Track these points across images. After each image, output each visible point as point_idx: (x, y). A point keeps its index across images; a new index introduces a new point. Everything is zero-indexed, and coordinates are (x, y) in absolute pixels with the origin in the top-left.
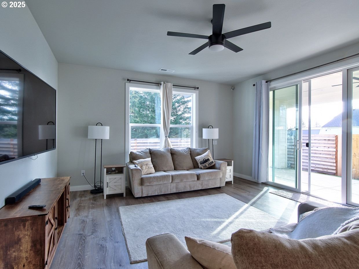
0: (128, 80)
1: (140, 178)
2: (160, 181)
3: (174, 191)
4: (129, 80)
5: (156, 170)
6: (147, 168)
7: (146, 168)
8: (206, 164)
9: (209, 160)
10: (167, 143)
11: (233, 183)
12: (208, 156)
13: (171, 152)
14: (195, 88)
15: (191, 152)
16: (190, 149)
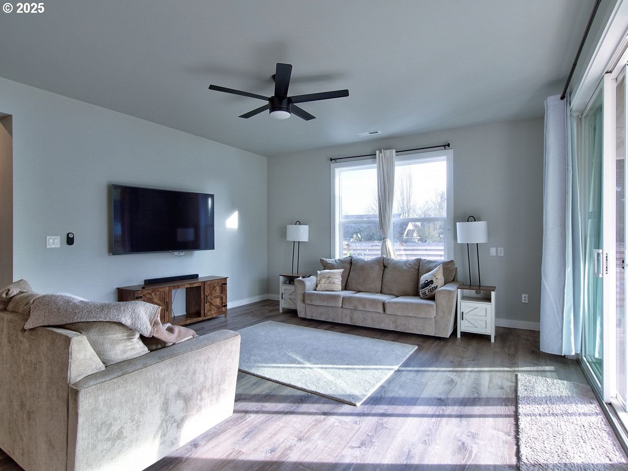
0: (331, 160)
1: (303, 292)
2: (324, 301)
3: (347, 321)
4: (334, 159)
5: (346, 287)
6: (328, 282)
7: (326, 281)
8: (426, 290)
9: (432, 282)
10: (384, 248)
11: (493, 340)
12: (434, 275)
13: (384, 264)
14: (444, 146)
15: (419, 267)
16: (419, 261)
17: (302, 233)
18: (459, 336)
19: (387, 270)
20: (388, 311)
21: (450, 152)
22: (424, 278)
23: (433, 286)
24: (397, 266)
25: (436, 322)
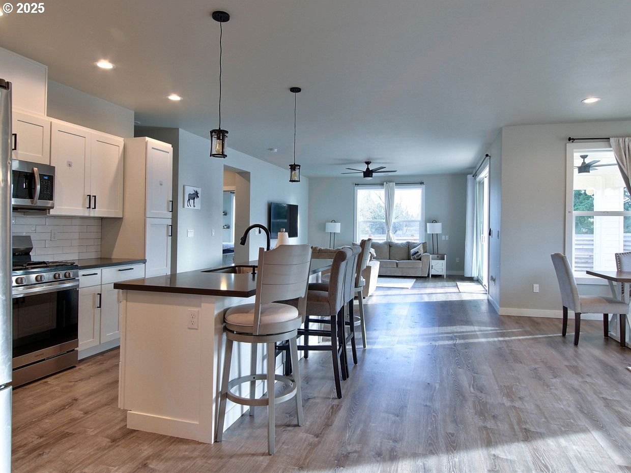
8: (415, 256)
9: (418, 252)
10: (388, 236)
11: (445, 277)
12: (419, 249)
13: (390, 245)
14: (421, 183)
15: (409, 246)
16: (408, 243)
17: (337, 228)
18: (430, 276)
19: (392, 248)
20: (399, 266)
21: (423, 186)
22: (412, 251)
23: (419, 254)
24: (397, 246)
25: (422, 270)
